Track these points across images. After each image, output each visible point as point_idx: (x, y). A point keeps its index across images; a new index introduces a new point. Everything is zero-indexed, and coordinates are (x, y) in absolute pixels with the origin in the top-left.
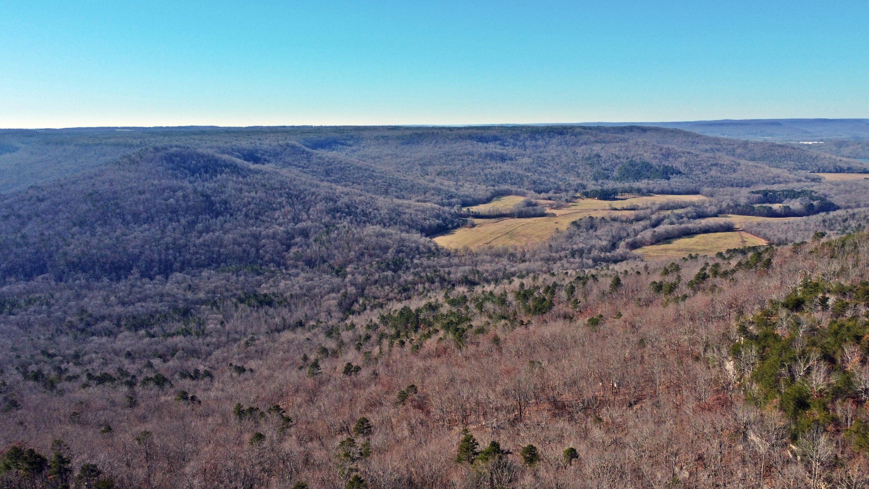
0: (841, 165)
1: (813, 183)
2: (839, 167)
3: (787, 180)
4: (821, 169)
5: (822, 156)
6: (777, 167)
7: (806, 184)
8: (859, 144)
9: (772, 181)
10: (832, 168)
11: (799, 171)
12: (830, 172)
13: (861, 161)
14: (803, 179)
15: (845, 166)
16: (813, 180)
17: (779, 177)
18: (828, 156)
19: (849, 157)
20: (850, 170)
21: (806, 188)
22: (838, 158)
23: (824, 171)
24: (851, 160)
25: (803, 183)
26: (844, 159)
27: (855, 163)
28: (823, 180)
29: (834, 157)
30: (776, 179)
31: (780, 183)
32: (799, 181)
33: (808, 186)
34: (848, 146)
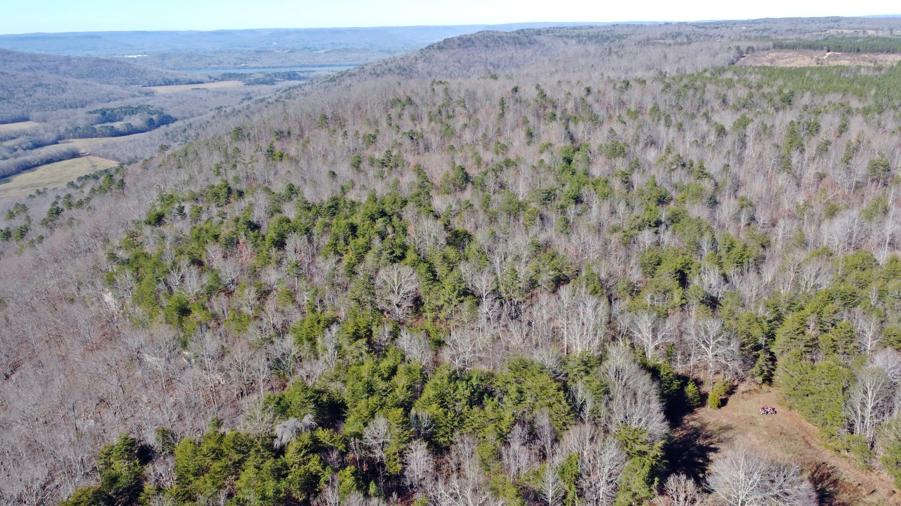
0: (169, 77)
1: (148, 98)
2: (168, 79)
3: (122, 96)
4: (152, 83)
5: (149, 70)
6: (109, 83)
7: (141, 98)
8: (179, 56)
9: (107, 99)
10: (160, 81)
11: (132, 86)
12: (160, 85)
14: (137, 94)
15: (172, 78)
16: (147, 94)
17: (112, 94)
18: (154, 69)
19: (174, 69)
20: (177, 82)
21: (142, 103)
22: (165, 71)
23: (155, 85)
24: (176, 72)
25: (137, 99)
26: (170, 71)
27: (181, 75)
28: (156, 94)
29: (160, 69)
30: (111, 96)
31: (116, 100)
32: (134, 96)
33: (143, 101)
34: (170, 58)
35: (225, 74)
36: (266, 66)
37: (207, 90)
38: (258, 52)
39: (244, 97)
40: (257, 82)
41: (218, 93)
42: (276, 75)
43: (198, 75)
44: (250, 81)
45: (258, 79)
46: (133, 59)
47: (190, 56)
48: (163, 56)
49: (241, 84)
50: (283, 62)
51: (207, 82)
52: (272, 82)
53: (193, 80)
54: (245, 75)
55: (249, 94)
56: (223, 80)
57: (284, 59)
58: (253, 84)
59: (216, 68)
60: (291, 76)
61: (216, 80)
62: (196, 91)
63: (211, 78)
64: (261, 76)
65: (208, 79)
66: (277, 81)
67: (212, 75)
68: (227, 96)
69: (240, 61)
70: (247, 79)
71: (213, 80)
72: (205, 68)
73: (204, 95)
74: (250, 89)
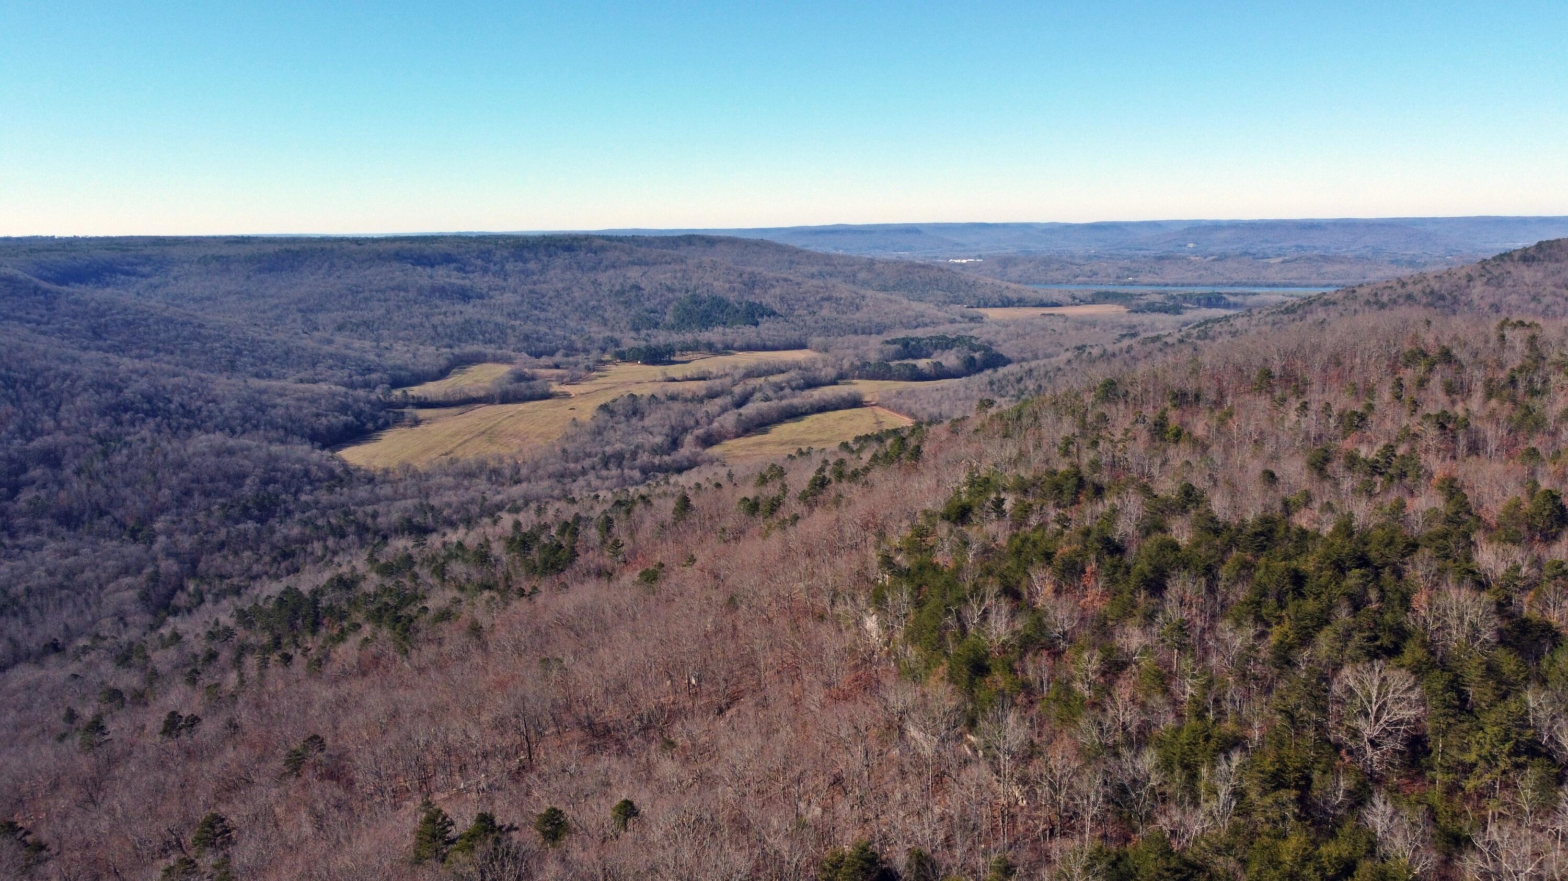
0: (1009, 295)
1: (972, 325)
2: (1007, 297)
4: (982, 302)
5: (982, 282)
6: (920, 300)
7: (963, 325)
8: (1030, 261)
9: (914, 323)
10: (996, 299)
11: (952, 306)
12: (994, 306)
13: (1036, 287)
14: (958, 318)
15: (1014, 296)
16: (972, 319)
17: (923, 316)
18: (990, 280)
19: (1019, 282)
20: (1021, 303)
21: (963, 333)
22: (1004, 284)
23: (986, 305)
24: (1022, 287)
25: (957, 326)
26: (1013, 286)
27: (1028, 291)
28: (985, 319)
29: (998, 282)
30: (920, 320)
31: (926, 325)
32: (953, 321)
33: (964, 329)
34: (1015, 265)
35: (1098, 294)
36: (1169, 282)
37: (1065, 318)
38: (1160, 258)
39: (1124, 332)
40: (1152, 308)
41: (1082, 324)
42: (1186, 297)
43: (1054, 293)
44: (1138, 305)
45: (1153, 304)
46: (961, 264)
47: (1047, 262)
48: (1006, 262)
49: (1122, 310)
50: (1200, 276)
51: (1068, 305)
52: (1176, 310)
53: (1045, 301)
54: (1131, 295)
55: (1135, 326)
56: (1093, 302)
57: (1203, 272)
58: (1143, 311)
59: (1086, 283)
60: (1212, 301)
61: (1083, 302)
62: (1047, 318)
63: (1074, 298)
64: (1158, 298)
65: (1070, 300)
66: (1186, 308)
67: (1077, 294)
68: (1097, 329)
69: (1126, 273)
70: (1134, 302)
71: (1077, 301)
72: (1068, 282)
73: (1059, 325)
74: (1136, 319)
